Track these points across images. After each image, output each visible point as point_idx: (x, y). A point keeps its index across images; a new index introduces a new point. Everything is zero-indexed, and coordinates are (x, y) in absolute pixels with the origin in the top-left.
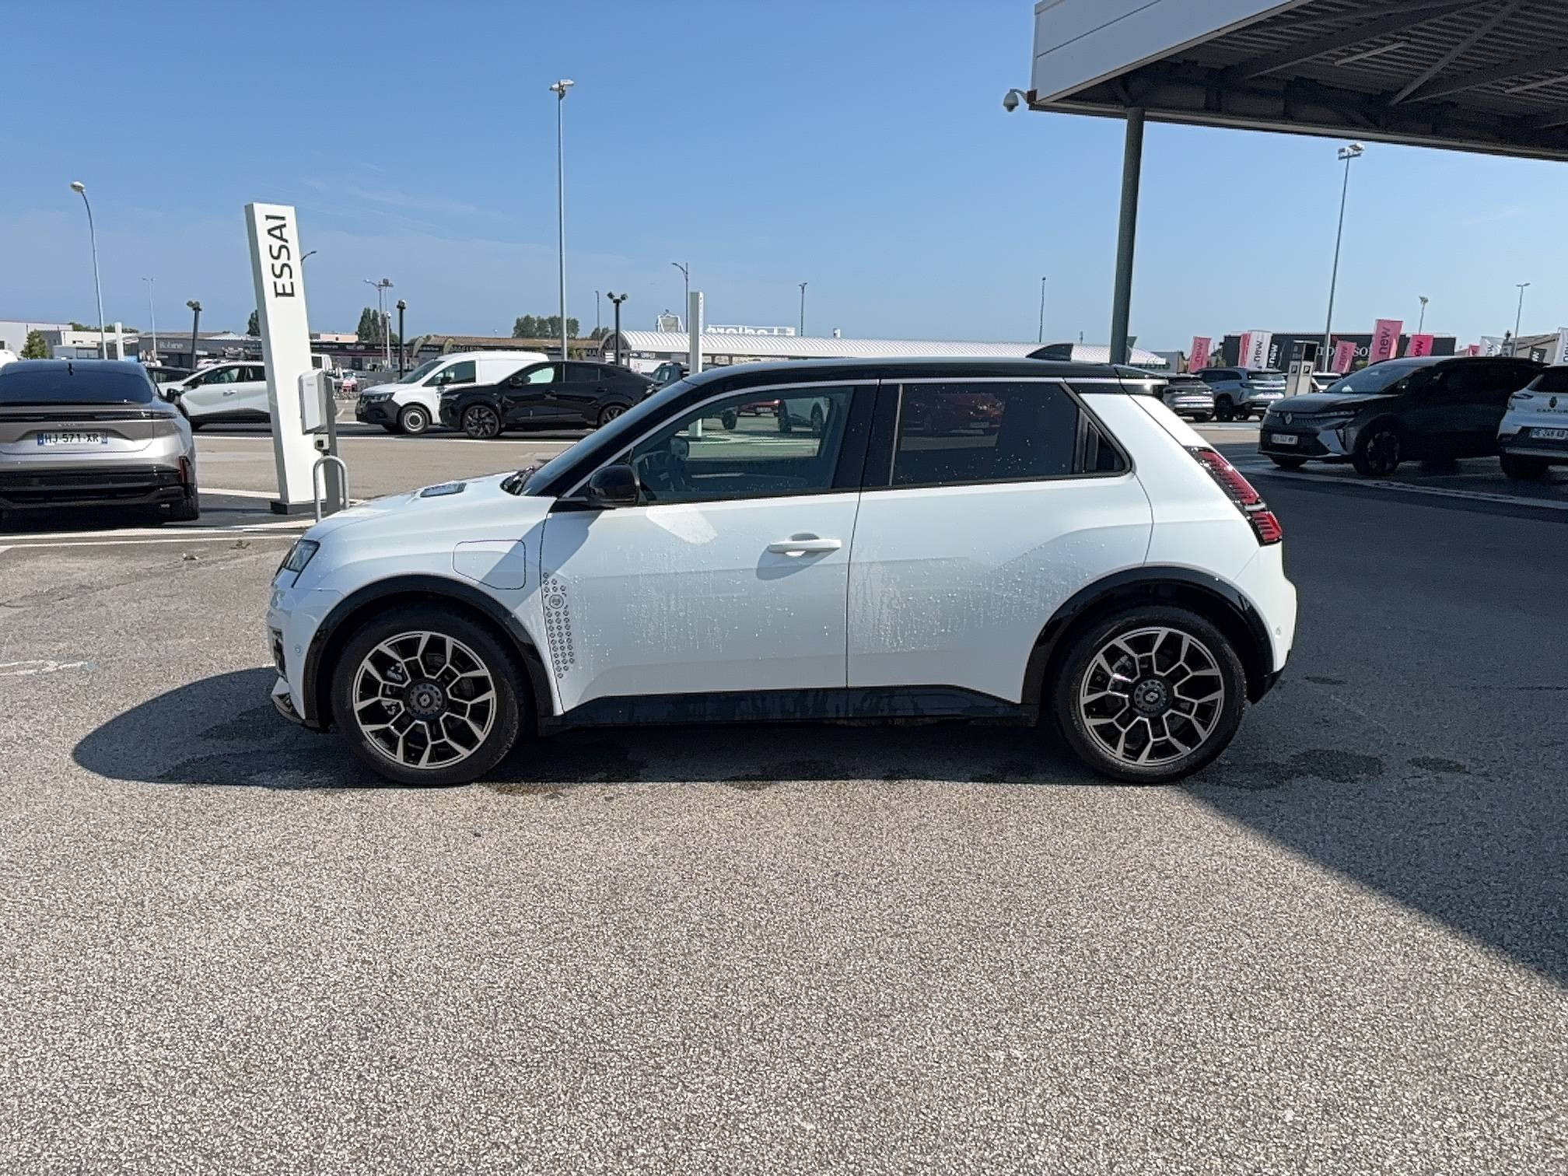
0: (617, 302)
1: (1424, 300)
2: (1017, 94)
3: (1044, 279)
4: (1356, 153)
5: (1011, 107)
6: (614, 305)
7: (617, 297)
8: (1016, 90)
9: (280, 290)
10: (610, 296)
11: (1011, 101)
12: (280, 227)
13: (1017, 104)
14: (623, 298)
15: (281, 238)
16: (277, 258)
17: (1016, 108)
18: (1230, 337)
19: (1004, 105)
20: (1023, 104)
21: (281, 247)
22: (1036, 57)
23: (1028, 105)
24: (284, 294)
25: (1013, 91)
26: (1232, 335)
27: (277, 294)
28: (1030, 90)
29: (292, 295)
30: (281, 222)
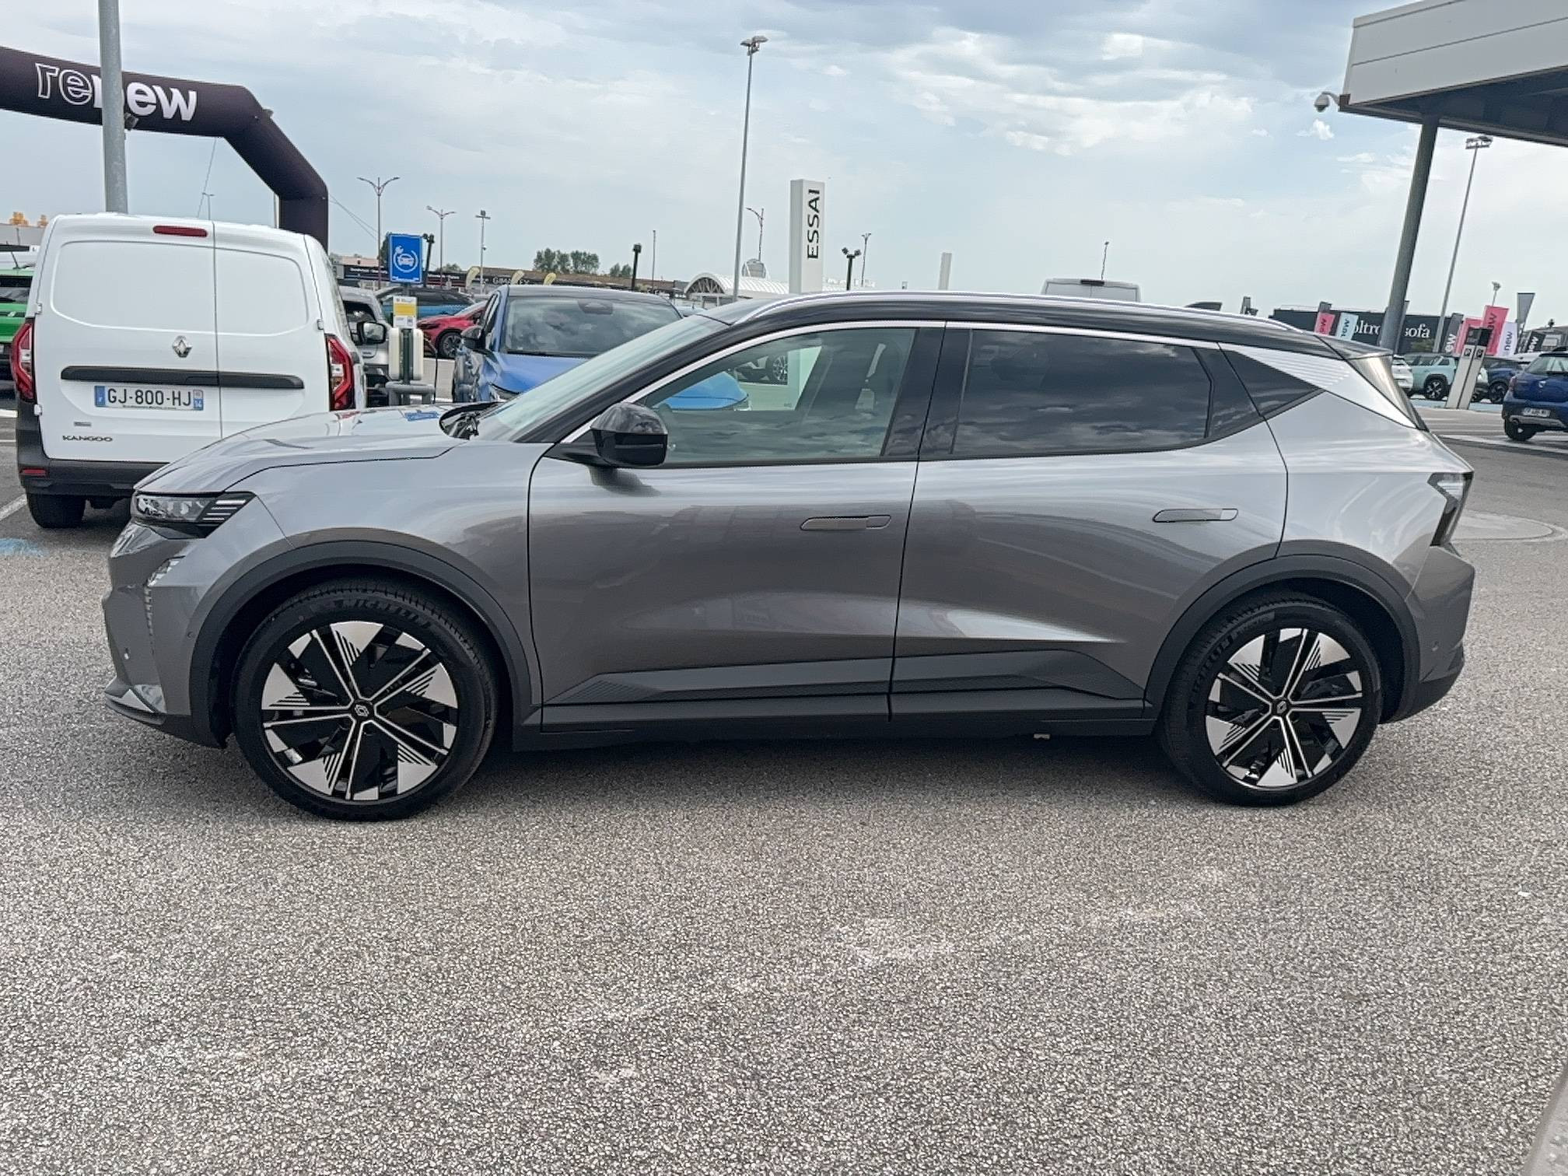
1: (1497, 286)
2: (1329, 97)
3: (1107, 243)
4: (1484, 144)
5: (1321, 108)
8: (1329, 94)
9: (810, 253)
11: (1322, 103)
13: (1327, 106)
17: (1327, 108)
18: (1280, 310)
19: (1316, 106)
20: (1334, 106)
21: (816, 216)
22: (1352, 65)
23: (1338, 107)
25: (1325, 93)
26: (1282, 309)
28: (1341, 93)
30: (816, 196)
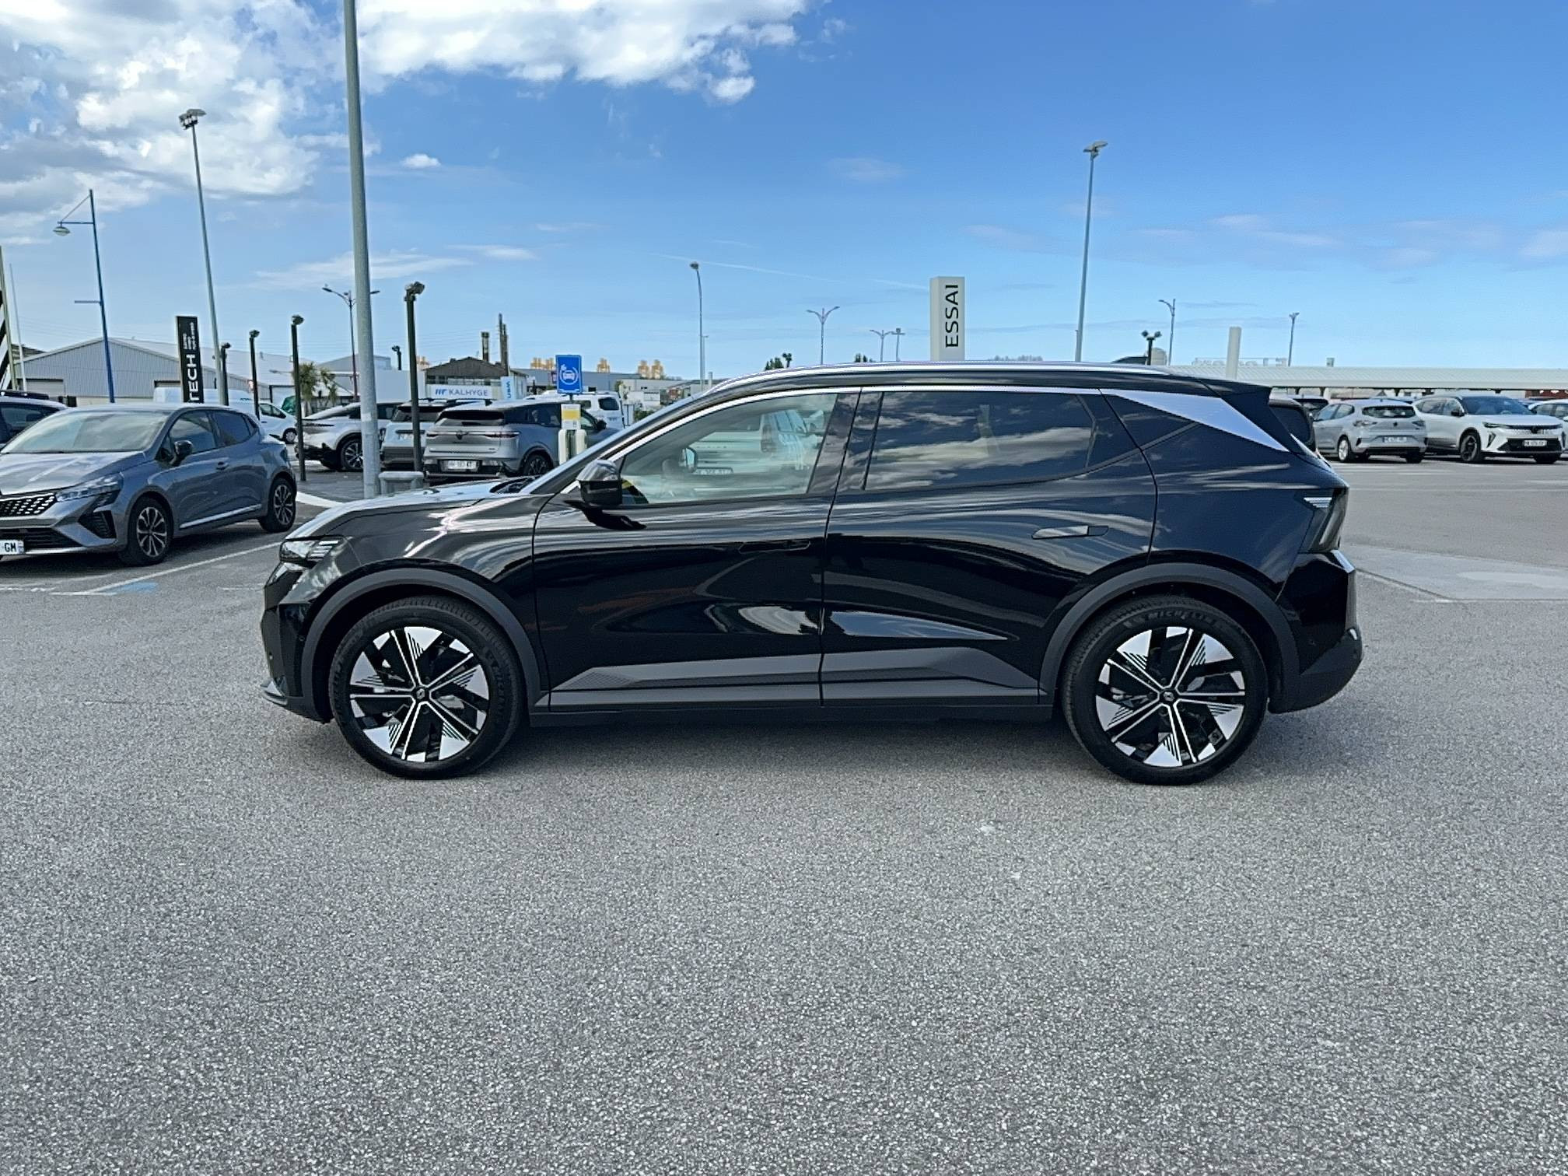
0: (1151, 340)
6: (1147, 343)
7: (1151, 335)
10: (1145, 334)
12: (954, 294)
14: (1158, 335)
15: (954, 302)
16: (949, 317)
24: (952, 345)
27: (947, 345)
29: (957, 345)
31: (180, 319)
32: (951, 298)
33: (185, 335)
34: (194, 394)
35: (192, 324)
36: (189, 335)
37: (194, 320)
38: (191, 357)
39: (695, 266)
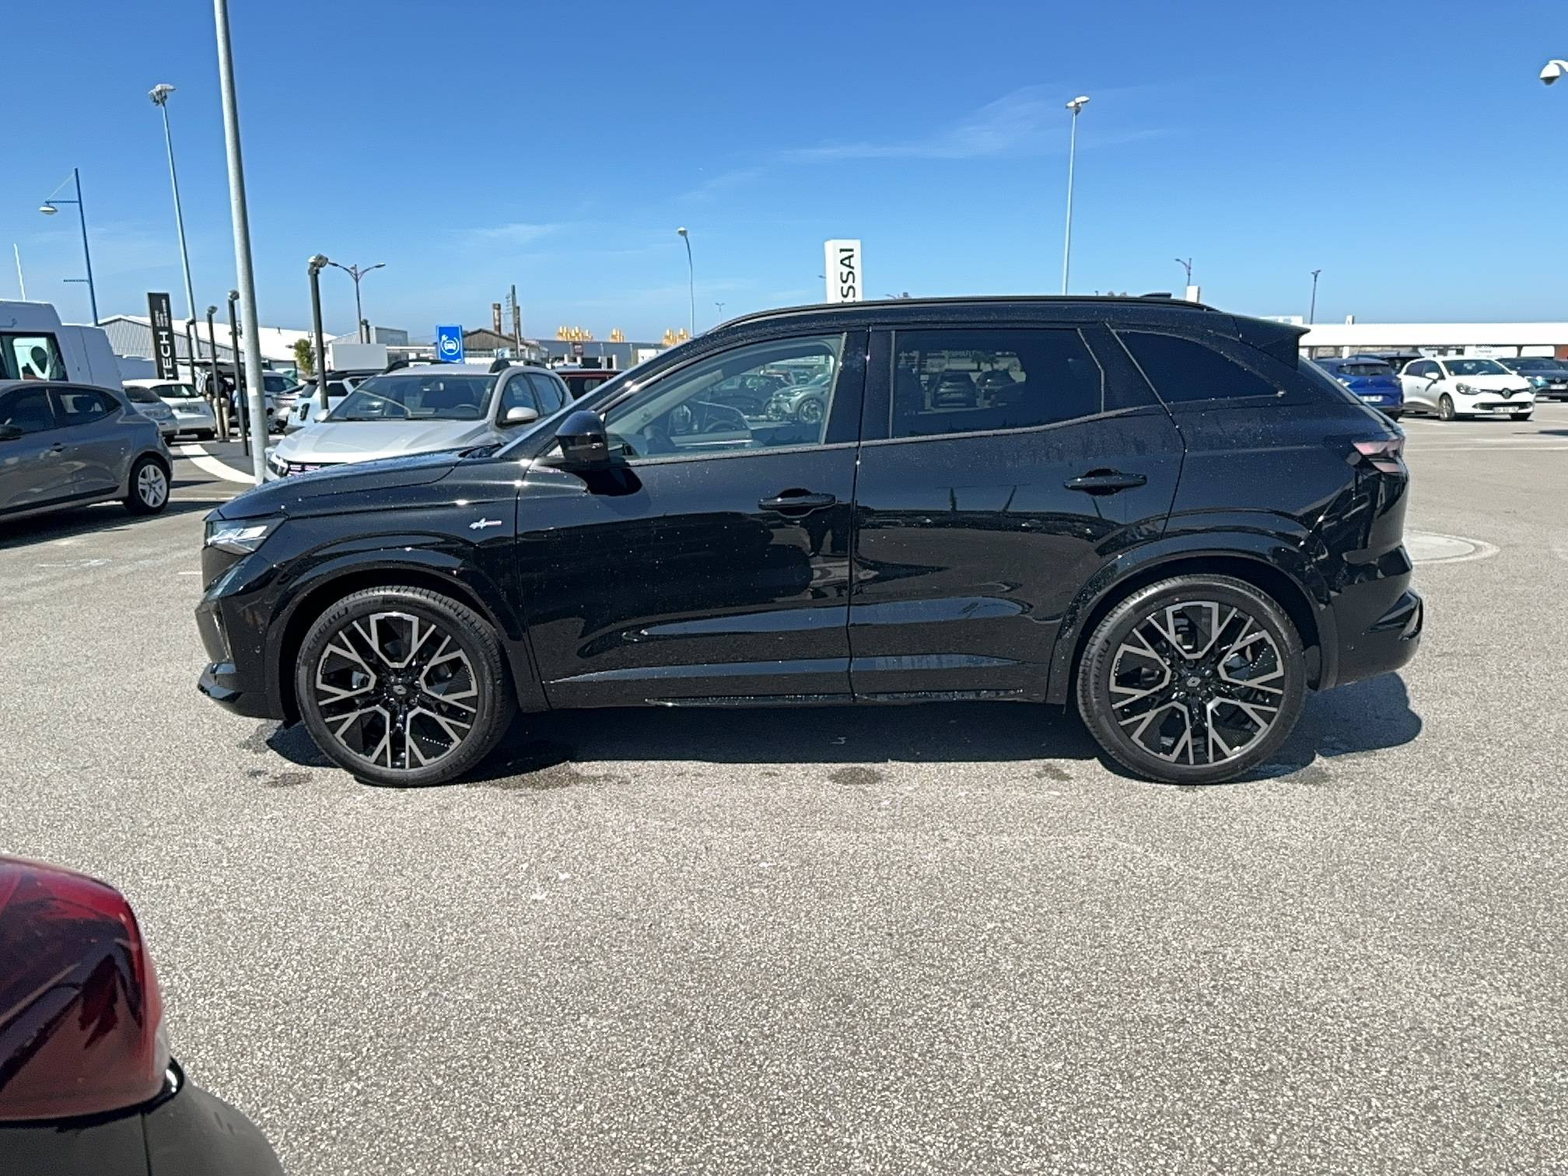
31: (150, 295)
32: (847, 262)
33: (157, 312)
34: (169, 371)
35: (164, 301)
36: (161, 311)
37: (166, 296)
38: (164, 334)
39: (683, 233)
